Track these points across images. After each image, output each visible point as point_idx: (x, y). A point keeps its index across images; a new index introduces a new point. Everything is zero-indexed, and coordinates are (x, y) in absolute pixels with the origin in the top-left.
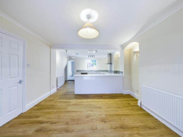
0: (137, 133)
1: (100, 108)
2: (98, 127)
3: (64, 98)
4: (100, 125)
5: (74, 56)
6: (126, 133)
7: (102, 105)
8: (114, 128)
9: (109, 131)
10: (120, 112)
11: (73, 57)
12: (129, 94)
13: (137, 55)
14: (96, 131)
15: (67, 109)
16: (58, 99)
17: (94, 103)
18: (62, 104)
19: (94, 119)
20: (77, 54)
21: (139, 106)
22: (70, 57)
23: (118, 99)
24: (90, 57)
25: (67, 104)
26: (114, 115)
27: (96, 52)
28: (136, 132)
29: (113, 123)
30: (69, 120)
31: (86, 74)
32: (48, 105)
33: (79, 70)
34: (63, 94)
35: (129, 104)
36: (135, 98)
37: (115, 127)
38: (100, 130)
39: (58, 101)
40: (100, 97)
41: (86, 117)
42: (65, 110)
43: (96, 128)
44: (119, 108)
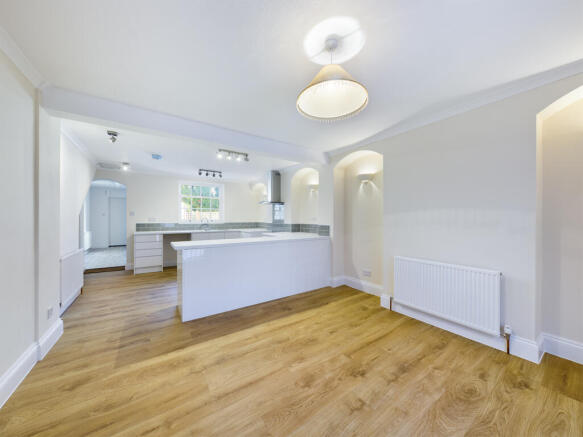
0: (436, 368)
1: (312, 341)
2: (361, 396)
3: (145, 354)
4: (361, 389)
5: (126, 164)
6: (420, 377)
7: (310, 330)
8: (393, 381)
9: (391, 392)
10: (366, 334)
11: (125, 168)
12: (344, 286)
13: (366, 183)
14: (366, 408)
15: (206, 388)
16: (117, 366)
17: (285, 334)
18: (159, 380)
19: (333, 379)
20: (157, 157)
21: (385, 309)
22: (101, 164)
23: (333, 305)
24: (204, 173)
25: (185, 370)
26: (362, 348)
27: (246, 160)
28: (430, 367)
29: (380, 368)
30: (260, 424)
31: (187, 237)
32: (83, 415)
33: (149, 225)
34: (120, 334)
35: (365, 309)
36: (361, 292)
37: (394, 377)
38: (372, 401)
39: (125, 376)
40: (284, 309)
41: (302, 384)
42: (203, 398)
43: (360, 400)
44: (356, 326)
